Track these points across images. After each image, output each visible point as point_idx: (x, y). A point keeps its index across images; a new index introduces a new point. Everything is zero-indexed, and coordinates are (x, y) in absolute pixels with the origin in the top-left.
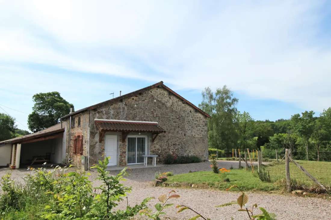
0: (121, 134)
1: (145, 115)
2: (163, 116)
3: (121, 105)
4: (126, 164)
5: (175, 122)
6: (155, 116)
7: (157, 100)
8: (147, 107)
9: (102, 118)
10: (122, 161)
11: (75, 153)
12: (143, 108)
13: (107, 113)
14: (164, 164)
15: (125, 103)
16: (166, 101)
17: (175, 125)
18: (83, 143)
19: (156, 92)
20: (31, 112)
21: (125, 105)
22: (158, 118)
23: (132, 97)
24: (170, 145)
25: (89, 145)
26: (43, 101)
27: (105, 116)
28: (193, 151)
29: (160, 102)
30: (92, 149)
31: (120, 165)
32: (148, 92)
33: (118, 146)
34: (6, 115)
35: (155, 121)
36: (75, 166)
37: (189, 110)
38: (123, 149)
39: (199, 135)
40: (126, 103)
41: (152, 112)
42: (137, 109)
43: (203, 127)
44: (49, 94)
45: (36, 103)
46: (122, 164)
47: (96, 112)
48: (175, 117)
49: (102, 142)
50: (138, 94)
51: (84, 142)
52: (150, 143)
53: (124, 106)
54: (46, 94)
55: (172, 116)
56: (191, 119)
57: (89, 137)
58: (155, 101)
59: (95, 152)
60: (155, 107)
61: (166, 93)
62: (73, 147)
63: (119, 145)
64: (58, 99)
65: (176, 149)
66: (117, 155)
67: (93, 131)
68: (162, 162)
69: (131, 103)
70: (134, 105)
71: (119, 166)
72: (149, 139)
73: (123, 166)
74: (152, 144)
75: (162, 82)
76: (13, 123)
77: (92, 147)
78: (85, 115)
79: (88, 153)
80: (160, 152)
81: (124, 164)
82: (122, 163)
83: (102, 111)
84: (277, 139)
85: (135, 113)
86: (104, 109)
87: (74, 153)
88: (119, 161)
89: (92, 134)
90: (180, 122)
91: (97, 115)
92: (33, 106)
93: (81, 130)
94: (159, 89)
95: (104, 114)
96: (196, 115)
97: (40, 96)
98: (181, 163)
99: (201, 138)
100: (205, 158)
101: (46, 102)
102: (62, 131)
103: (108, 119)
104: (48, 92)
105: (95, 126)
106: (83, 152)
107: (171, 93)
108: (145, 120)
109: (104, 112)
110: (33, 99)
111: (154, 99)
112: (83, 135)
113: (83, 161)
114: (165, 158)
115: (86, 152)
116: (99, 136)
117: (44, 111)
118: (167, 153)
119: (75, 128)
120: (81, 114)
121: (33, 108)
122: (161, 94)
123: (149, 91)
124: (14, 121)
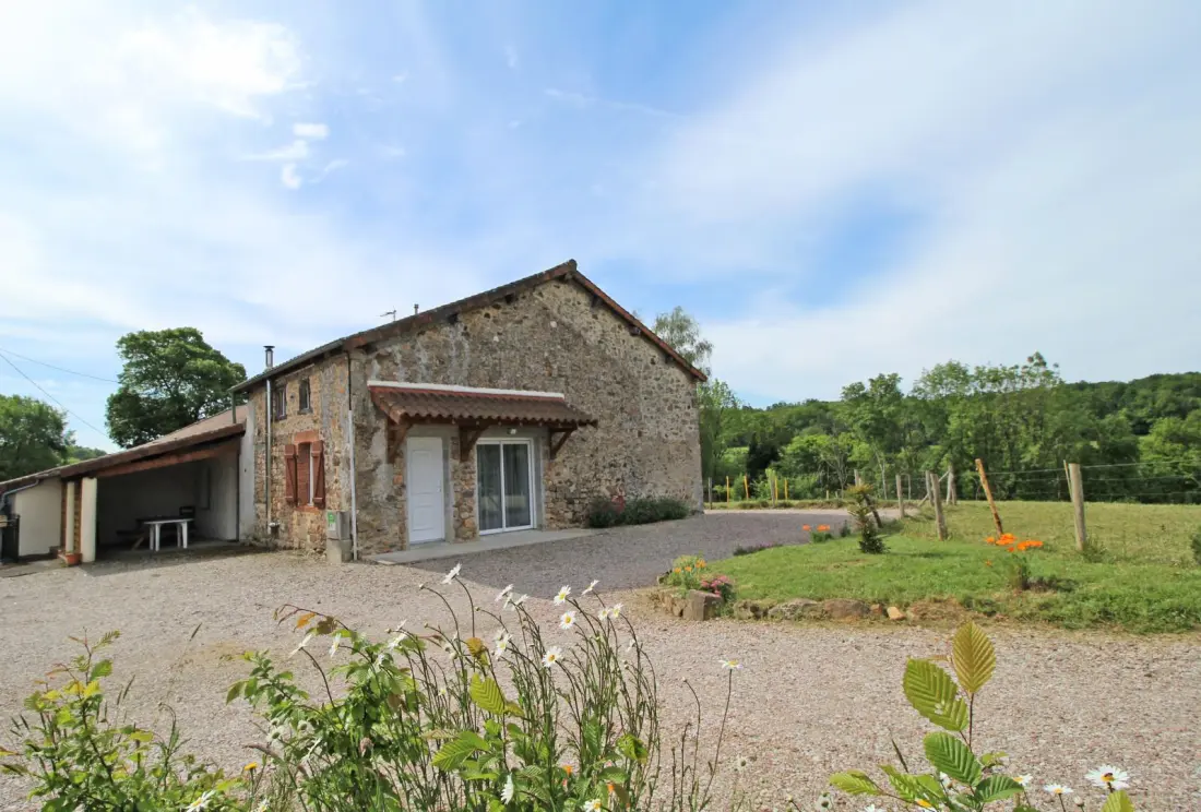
0: (453, 431)
1: (527, 369)
2: (578, 374)
3: (451, 336)
4: (474, 533)
5: (611, 394)
6: (555, 373)
7: (560, 323)
8: (530, 345)
9: (392, 377)
10: (463, 524)
11: (295, 501)
12: (518, 345)
13: (409, 362)
14: (586, 528)
15: (462, 330)
16: (585, 325)
17: (611, 403)
18: (326, 467)
19: (555, 295)
20: (115, 389)
21: (463, 334)
22: (563, 379)
23: (483, 308)
24: (601, 468)
25: (352, 471)
26: (148, 355)
27: (400, 373)
28: (664, 485)
29: (568, 327)
30: (366, 487)
31: (457, 536)
32: (531, 294)
33: (446, 474)
34: (37, 401)
35: (556, 391)
36: (296, 545)
37: (650, 358)
38: (463, 483)
39: (676, 434)
40: (466, 328)
41: (547, 359)
42: (502, 349)
43: (687, 410)
44: (169, 335)
45: (128, 361)
46: (465, 533)
47: (370, 357)
48: (611, 379)
49: (398, 460)
50: (500, 300)
51: (331, 463)
52: (543, 463)
53: (460, 338)
54: (157, 334)
55: (604, 374)
56: (655, 383)
57: (350, 446)
58: (553, 324)
59: (376, 496)
60: (554, 345)
61: (583, 299)
62: (284, 482)
63: (451, 469)
64: (198, 350)
65: (618, 480)
66: (446, 505)
67: (365, 423)
68: (580, 522)
69: (482, 328)
70: (493, 335)
71: (455, 542)
72: (541, 447)
73: (465, 539)
74: (550, 464)
75: (572, 263)
76: (59, 426)
77: (365, 479)
78: (327, 371)
79: (349, 500)
80: (573, 488)
81: (469, 533)
82: (463, 529)
83: (390, 354)
84: (802, 449)
85: (497, 361)
86: (397, 348)
87: (289, 502)
88: (452, 525)
89: (363, 434)
90: (625, 395)
91: (377, 367)
92: (121, 371)
93: (315, 422)
94: (562, 286)
95: (397, 364)
96: (668, 372)
97: (141, 341)
98: (638, 522)
99: (683, 443)
100: (695, 503)
101: (162, 358)
102: (235, 432)
103: (411, 382)
104: (165, 329)
105: (370, 405)
106: (328, 496)
107: (598, 301)
108: (525, 388)
109: (399, 357)
110: (120, 350)
111: (549, 316)
112: (322, 438)
113: (332, 528)
114: (589, 507)
115: (339, 496)
116: (385, 441)
117: (154, 385)
118: (592, 492)
119: (289, 418)
120: (310, 369)
121: (120, 376)
122: (571, 304)
123: (534, 290)
124: (64, 421)
